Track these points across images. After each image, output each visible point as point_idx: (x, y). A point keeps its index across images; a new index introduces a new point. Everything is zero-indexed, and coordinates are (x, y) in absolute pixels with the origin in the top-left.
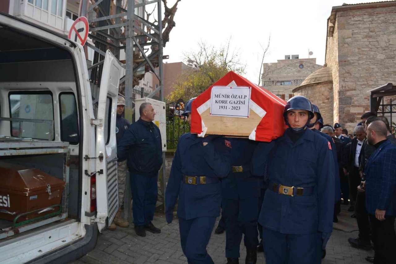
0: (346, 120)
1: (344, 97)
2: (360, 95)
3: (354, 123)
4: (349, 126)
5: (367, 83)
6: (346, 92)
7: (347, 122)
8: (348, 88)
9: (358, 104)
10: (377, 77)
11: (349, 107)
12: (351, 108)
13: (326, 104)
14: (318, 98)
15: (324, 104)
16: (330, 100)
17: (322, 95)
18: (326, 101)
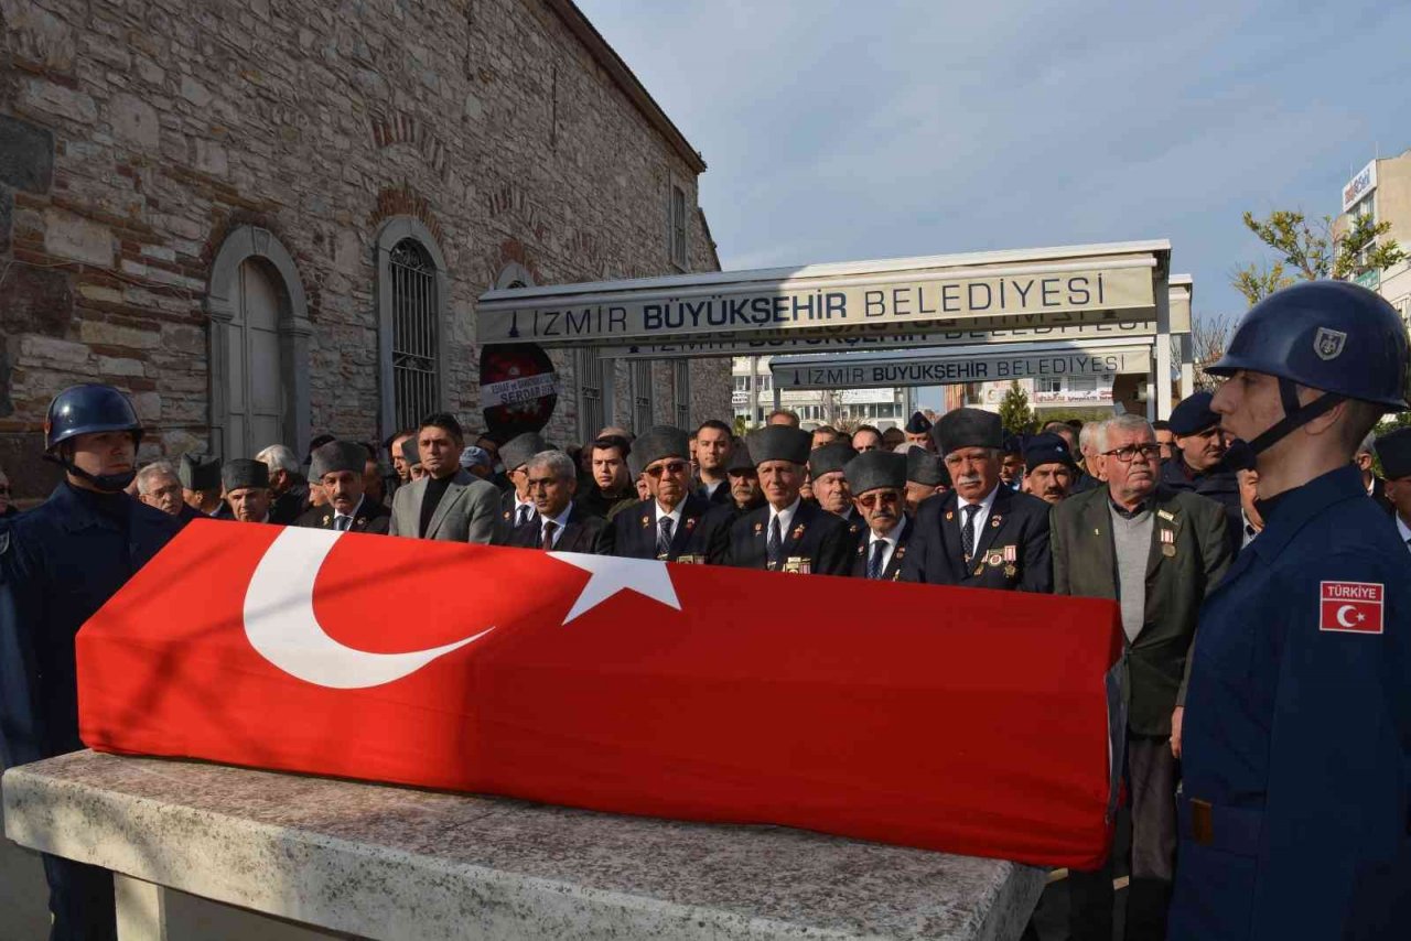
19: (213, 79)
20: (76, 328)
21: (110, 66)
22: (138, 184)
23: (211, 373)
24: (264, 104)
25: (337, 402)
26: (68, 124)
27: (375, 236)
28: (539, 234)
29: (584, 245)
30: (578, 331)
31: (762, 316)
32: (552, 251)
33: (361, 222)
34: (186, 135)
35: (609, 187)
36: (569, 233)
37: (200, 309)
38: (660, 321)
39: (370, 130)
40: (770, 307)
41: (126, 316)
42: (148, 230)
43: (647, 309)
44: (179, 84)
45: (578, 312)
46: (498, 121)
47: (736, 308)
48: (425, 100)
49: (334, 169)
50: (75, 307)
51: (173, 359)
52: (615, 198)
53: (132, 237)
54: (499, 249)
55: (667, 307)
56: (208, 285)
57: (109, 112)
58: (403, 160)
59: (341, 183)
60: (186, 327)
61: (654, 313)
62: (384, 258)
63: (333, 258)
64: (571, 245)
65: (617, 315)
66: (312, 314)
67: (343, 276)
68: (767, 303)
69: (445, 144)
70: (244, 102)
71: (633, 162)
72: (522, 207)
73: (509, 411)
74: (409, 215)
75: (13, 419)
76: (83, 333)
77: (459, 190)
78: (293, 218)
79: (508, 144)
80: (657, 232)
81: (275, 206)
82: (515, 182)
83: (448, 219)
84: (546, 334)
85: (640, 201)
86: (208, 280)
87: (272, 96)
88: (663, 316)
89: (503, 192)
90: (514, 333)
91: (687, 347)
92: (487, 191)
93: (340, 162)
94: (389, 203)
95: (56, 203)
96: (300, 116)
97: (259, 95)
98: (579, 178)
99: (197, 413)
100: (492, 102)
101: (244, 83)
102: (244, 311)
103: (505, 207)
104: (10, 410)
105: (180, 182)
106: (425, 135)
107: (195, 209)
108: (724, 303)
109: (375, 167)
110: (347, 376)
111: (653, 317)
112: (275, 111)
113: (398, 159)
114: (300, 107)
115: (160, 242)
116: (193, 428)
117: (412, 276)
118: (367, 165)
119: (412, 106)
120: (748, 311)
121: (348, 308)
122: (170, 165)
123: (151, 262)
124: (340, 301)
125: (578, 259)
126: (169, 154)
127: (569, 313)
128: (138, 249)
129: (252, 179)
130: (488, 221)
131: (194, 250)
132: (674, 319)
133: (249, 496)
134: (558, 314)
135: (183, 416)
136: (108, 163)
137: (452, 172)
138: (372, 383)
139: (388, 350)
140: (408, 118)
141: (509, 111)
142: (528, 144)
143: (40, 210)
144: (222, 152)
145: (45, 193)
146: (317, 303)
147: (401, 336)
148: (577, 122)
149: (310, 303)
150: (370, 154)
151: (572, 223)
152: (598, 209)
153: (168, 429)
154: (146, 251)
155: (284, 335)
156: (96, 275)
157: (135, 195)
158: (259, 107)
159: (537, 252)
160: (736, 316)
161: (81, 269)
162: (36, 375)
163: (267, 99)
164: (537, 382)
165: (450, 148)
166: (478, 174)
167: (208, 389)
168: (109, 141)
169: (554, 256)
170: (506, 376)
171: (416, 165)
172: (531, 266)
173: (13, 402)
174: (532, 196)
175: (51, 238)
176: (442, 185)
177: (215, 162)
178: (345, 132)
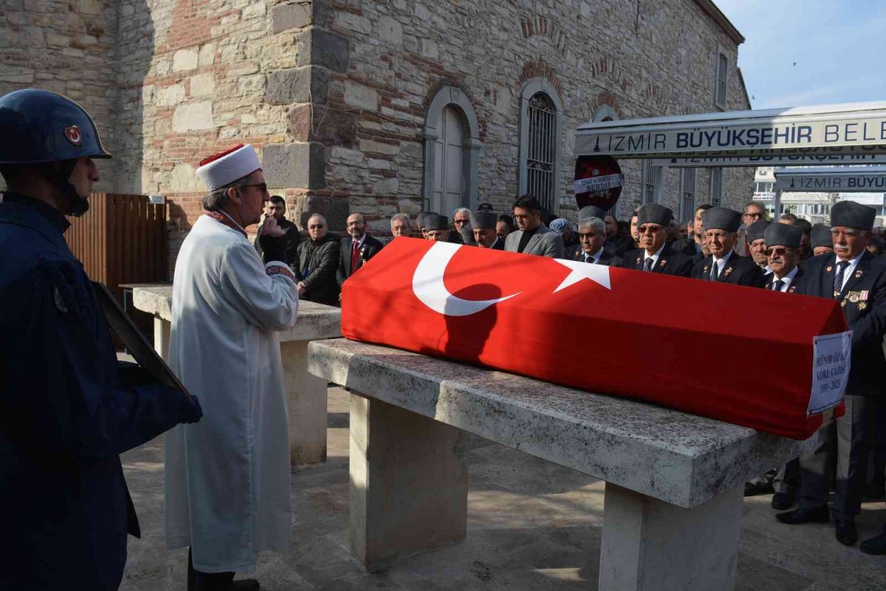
0: (332, 132)
1: (326, 30)
2: (372, 41)
3: (350, 148)
4: (338, 161)
6: (336, 14)
7: (332, 143)
9: (364, 76)
11: (342, 80)
12: (348, 84)
13: (86, 51)
14: (46, 20)
15: (77, 53)
16: (103, 39)
17: (71, 8)
18: (89, 40)
19: (432, 4)
20: (357, 144)
22: (391, 65)
23: (425, 167)
24: (459, 16)
25: (494, 187)
26: (357, 35)
27: (521, 90)
28: (623, 88)
29: (654, 93)
30: (635, 148)
31: (753, 140)
32: (631, 97)
33: (512, 83)
34: (417, 37)
35: (673, 56)
36: (644, 86)
37: (420, 134)
38: (687, 142)
39: (520, 27)
40: (760, 135)
41: (382, 137)
42: (395, 90)
43: (679, 135)
44: (414, 9)
45: (636, 136)
46: (600, 17)
47: (737, 135)
48: (555, 7)
49: (498, 52)
50: (357, 132)
51: (405, 161)
52: (677, 63)
53: (387, 94)
54: (597, 97)
55: (692, 134)
56: (425, 121)
57: (378, 27)
58: (539, 45)
59: (502, 60)
60: (413, 143)
61: (684, 138)
62: (525, 104)
63: (495, 104)
64: (645, 94)
65: (660, 139)
66: (482, 136)
67: (500, 114)
68: (758, 132)
69: (565, 34)
70: (448, 16)
71: (692, 39)
72: (613, 70)
73: (592, 196)
74: (541, 78)
75: (325, 190)
76: (361, 146)
77: (574, 61)
78: (473, 81)
79: (608, 32)
80: (706, 85)
81: (464, 75)
82: (610, 55)
83: (565, 79)
84: (616, 150)
85: (695, 65)
86: (425, 117)
87: (464, 12)
88: (689, 140)
89: (602, 61)
90: (597, 149)
91: (708, 160)
92: (591, 61)
93: (501, 48)
94: (529, 71)
95: (350, 77)
96: (480, 22)
97: (458, 12)
98: (653, 51)
99: (416, 190)
100: (597, 6)
101: (449, 5)
102: (444, 135)
103: (602, 71)
104: (324, 185)
105: (413, 63)
106: (553, 28)
107: (420, 78)
108: (729, 132)
109: (522, 50)
110: (500, 173)
111: (682, 140)
112: (465, 20)
113: (536, 44)
114: (479, 16)
115: (401, 96)
116: (414, 199)
117: (542, 114)
118: (518, 49)
119: (546, 12)
120: (744, 138)
121: (503, 133)
122: (408, 54)
123: (396, 108)
124: (498, 128)
125: (649, 103)
126: (407, 48)
127: (630, 137)
128: (390, 101)
129: (452, 60)
130: (590, 80)
131: (419, 101)
132: (696, 142)
133: (437, 234)
134: (624, 138)
135: (410, 192)
136: (376, 54)
137: (569, 51)
138: (514, 177)
139: (525, 157)
140: (543, 19)
141: (608, 11)
142: (619, 31)
143: (342, 81)
144: (436, 45)
145: (345, 72)
146: (485, 130)
147: (533, 150)
148: (653, 15)
149: (481, 130)
150: (520, 42)
151: (647, 80)
152: (665, 69)
153: (401, 199)
154: (394, 102)
155: (466, 148)
156: (369, 115)
157: (390, 71)
158: (457, 18)
159: (622, 99)
160: (737, 140)
161: (361, 112)
162: (337, 168)
163: (461, 13)
164: (609, 179)
165: (569, 35)
166: (586, 51)
167: (423, 178)
168: (377, 43)
169: (632, 101)
170: (591, 175)
171: (548, 47)
172: (617, 108)
173: (326, 181)
174: (620, 63)
175: (347, 96)
176: (562, 58)
177: (431, 51)
178: (505, 30)
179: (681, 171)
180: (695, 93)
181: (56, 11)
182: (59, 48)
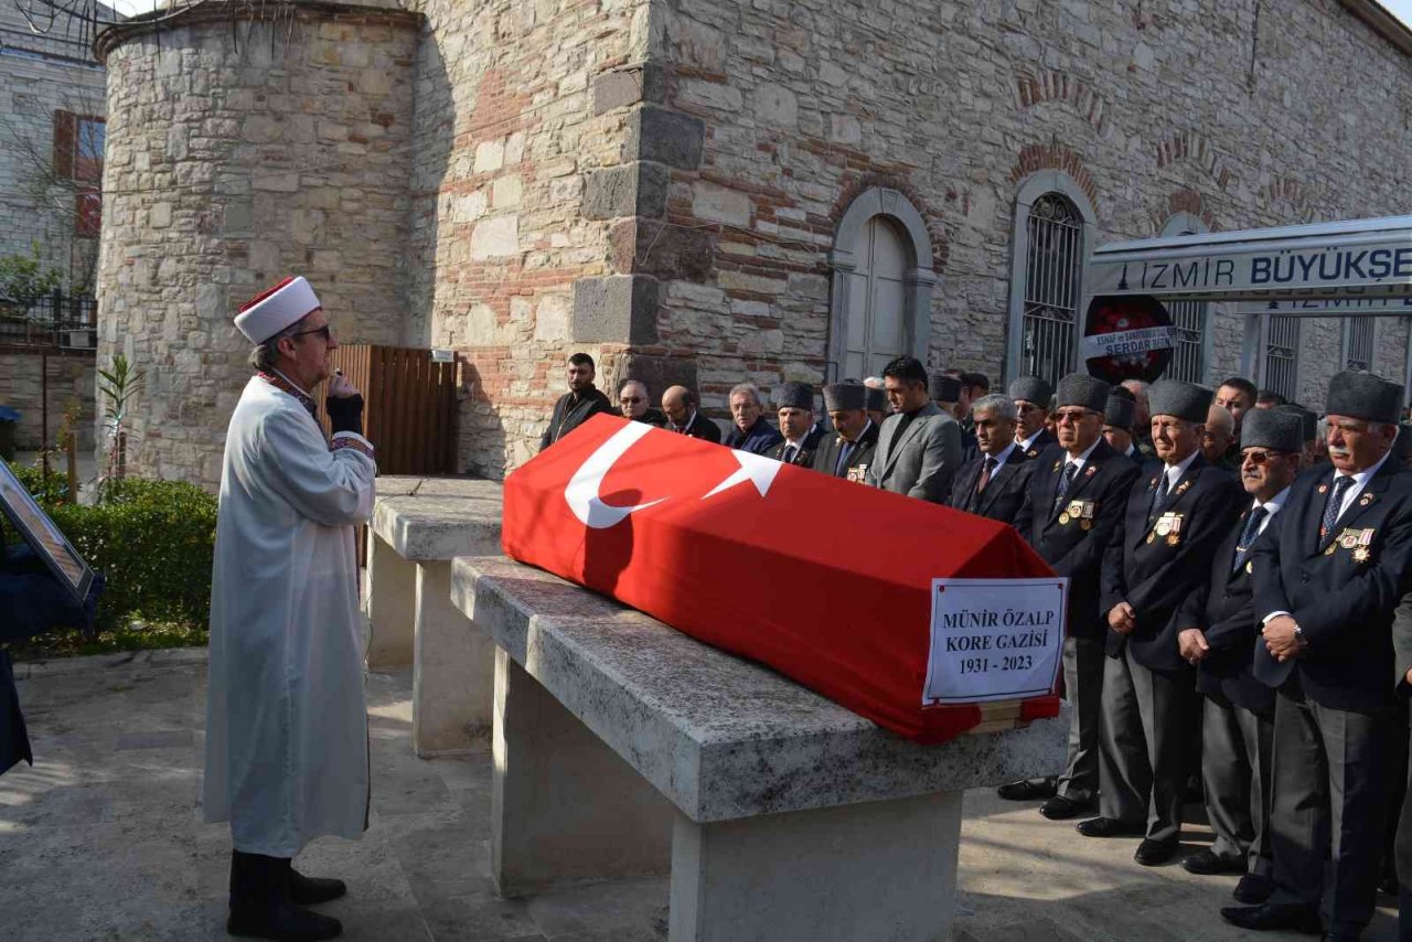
0: (670, 259)
1: (665, 107)
2: (741, 121)
3: (702, 283)
4: (679, 303)
5: (777, 59)
6: (681, 82)
7: (670, 275)
8: (692, 56)
9: (728, 174)
10: (816, 37)
11: (690, 181)
12: (699, 188)
13: (369, 146)
14: (317, 104)
15: (358, 149)
16: (393, 128)
17: (351, 87)
18: (374, 130)
19: (851, 60)
20: (714, 277)
21: (756, 61)
22: (775, 157)
23: (832, 312)
24: (900, 77)
25: (960, 346)
26: (718, 114)
27: (1014, 191)
28: (1222, 183)
29: (1287, 191)
30: (1184, 284)
31: (1380, 269)
32: (1240, 200)
33: (999, 179)
34: (822, 112)
35: (1328, 126)
36: (1266, 179)
37: (825, 262)
38: (1268, 275)
39: (1016, 91)
40: (1392, 261)
41: (757, 267)
42: (782, 195)
43: (1255, 261)
44: (817, 69)
45: (1186, 264)
46: (1175, 68)
47: (1352, 261)
48: (1084, 55)
49: (973, 131)
50: (714, 259)
51: (797, 303)
52: (1338, 139)
53: (767, 201)
54: (1167, 200)
55: (1277, 260)
56: (834, 243)
57: (754, 100)
58: (1052, 116)
59: (979, 144)
60: (812, 276)
61: (1263, 266)
62: (1023, 213)
63: (966, 213)
64: (1267, 193)
65: (1225, 268)
66: (938, 267)
67: (974, 229)
68: (1388, 254)
69: (1104, 97)
70: (881, 78)
71: (1370, 97)
72: (1200, 155)
73: (1116, 363)
74: (1056, 170)
75: (658, 346)
76: (719, 280)
77: (1120, 141)
78: (924, 178)
79: (1190, 91)
80: (1400, 174)
81: (906, 168)
82: (1194, 129)
83: (1103, 171)
84: (1153, 286)
85: (1376, 140)
86: (833, 235)
87: (909, 70)
88: (1272, 269)
89: (1177, 141)
90: (1123, 285)
92: (1155, 140)
93: (979, 124)
94: (1031, 160)
95: (703, 177)
96: (938, 85)
97: (896, 70)
98: (1285, 119)
99: (816, 348)
100: (1168, 49)
101: (881, 60)
102: (871, 264)
103: (1178, 156)
104: (655, 339)
105: (814, 153)
106: (1080, 90)
107: (826, 175)
108: (1340, 255)
109: (1019, 126)
110: (972, 324)
111: (1261, 270)
112: (912, 82)
113: (1046, 116)
114: (938, 76)
115: (792, 205)
116: (811, 361)
117: (1056, 228)
118: (1010, 125)
119: (1066, 62)
120: (1365, 265)
121: (979, 262)
122: (805, 139)
123: (783, 222)
124: (970, 252)
125: (1276, 208)
126: (805, 130)
127: (1177, 265)
128: (772, 212)
129: (885, 146)
130: (1153, 170)
131: (824, 211)
132: (1283, 273)
134: (1166, 266)
135: (805, 351)
136: (750, 142)
137: (1112, 126)
138: (999, 330)
139: (1019, 299)
140: (1060, 75)
141: (1191, 57)
142: (1214, 88)
143: (690, 183)
144: (855, 123)
145: (695, 169)
146: (945, 255)
147: (1035, 282)
148: (1286, 58)
149: (938, 255)
150: (1014, 113)
151: (1270, 168)
152: (1309, 150)
153: (788, 362)
154: (779, 212)
155: (909, 284)
156: (733, 233)
157: (772, 166)
158: (896, 81)
159: (1220, 202)
161: (722, 228)
162: (678, 313)
163: (904, 72)
164: (1148, 335)
165: (1111, 99)
166: (1145, 123)
167: (828, 329)
168: (752, 124)
169: (1240, 204)
170: (1114, 329)
171: (1068, 120)
172: (1208, 217)
173: (659, 333)
174: (1216, 142)
175: (698, 205)
176: (1097, 137)
177: (848, 133)
178: (987, 95)
179: (1343, 323)
180: (1377, 190)
181: (332, 92)
182: (333, 142)
